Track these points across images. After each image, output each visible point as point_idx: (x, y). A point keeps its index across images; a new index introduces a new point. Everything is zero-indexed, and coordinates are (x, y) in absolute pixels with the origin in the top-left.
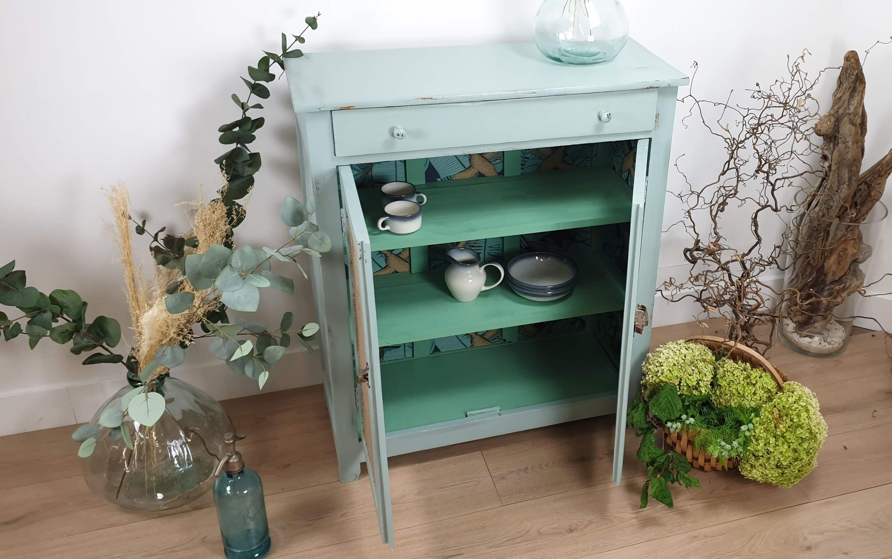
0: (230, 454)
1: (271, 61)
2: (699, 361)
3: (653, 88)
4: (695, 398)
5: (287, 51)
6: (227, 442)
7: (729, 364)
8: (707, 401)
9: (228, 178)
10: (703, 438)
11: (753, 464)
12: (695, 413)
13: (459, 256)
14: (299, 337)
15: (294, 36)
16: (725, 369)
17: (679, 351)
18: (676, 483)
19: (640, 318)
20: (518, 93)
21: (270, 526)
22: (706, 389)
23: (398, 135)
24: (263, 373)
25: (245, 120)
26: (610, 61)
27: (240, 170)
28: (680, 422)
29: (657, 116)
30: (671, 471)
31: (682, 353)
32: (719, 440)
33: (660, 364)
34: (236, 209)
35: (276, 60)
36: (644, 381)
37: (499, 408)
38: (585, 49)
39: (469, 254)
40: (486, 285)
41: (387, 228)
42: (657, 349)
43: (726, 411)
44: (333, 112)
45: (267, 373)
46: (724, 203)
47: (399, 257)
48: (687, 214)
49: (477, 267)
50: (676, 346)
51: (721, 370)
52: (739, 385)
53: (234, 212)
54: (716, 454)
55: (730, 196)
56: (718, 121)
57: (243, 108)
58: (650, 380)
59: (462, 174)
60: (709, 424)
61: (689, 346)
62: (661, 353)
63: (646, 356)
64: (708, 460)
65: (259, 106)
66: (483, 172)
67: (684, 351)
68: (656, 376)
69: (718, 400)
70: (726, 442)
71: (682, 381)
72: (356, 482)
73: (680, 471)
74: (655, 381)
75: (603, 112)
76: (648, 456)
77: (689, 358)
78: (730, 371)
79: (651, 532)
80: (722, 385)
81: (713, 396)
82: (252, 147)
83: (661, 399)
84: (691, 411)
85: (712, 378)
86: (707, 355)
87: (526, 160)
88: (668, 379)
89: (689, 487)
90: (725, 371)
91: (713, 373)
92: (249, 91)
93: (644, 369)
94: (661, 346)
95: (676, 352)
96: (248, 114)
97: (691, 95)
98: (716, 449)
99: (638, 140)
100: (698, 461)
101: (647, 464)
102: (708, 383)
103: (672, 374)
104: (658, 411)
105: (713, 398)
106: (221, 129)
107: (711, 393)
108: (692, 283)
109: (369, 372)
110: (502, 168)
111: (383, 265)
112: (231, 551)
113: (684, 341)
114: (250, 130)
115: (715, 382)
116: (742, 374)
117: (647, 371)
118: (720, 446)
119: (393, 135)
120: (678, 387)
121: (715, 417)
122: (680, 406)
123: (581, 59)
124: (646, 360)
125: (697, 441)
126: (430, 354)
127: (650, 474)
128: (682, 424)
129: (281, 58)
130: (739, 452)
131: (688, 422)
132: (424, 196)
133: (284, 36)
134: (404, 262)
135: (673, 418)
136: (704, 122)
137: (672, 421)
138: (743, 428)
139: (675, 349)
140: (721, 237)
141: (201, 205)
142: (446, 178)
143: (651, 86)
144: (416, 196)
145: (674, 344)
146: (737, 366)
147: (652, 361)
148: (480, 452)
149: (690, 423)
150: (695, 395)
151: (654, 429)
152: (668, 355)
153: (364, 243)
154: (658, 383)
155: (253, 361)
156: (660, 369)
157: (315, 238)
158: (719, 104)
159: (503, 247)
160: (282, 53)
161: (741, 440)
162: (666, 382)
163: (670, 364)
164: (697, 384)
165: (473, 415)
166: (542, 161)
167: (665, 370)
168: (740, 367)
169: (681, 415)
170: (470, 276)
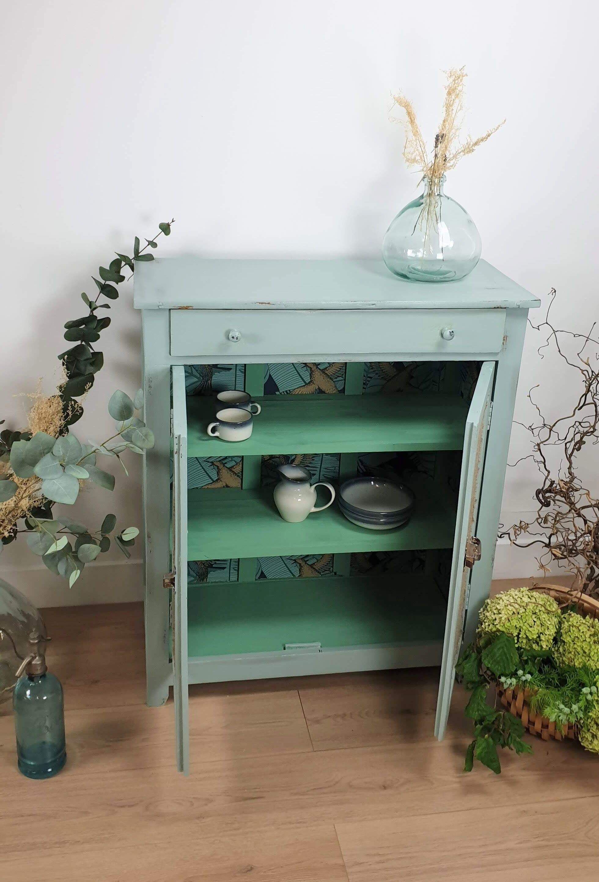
0: (33, 655)
1: (123, 263)
2: (542, 613)
3: (501, 308)
4: (535, 654)
5: (140, 255)
6: (32, 641)
7: (575, 618)
8: (548, 658)
9: (68, 373)
10: (540, 699)
11: (595, 733)
12: (534, 669)
13: (291, 473)
14: (118, 541)
15: (147, 241)
16: (570, 623)
17: (521, 599)
18: (507, 748)
19: (472, 552)
20: (357, 304)
21: (67, 741)
22: (547, 644)
23: (233, 338)
24: (74, 572)
25: (92, 318)
26: (460, 280)
27: (82, 368)
28: (516, 678)
29: (505, 338)
30: (502, 732)
31: (523, 602)
32: (557, 703)
33: (498, 611)
34: (72, 405)
35: (128, 263)
36: (479, 630)
37: (320, 644)
38: (436, 268)
39: (301, 472)
40: (316, 506)
41: (217, 434)
42: (497, 596)
43: (569, 672)
44: (171, 310)
45: (79, 571)
46: (581, 442)
47: (231, 470)
48: (537, 447)
49: (307, 485)
50: (518, 593)
51: (566, 625)
52: (584, 643)
53: (70, 408)
54: (552, 718)
55: (588, 434)
56: (578, 354)
57: (90, 307)
58: (486, 628)
59: (302, 389)
60: (549, 684)
61: (532, 594)
62: (501, 600)
63: (485, 603)
64: (545, 726)
65: (107, 306)
66: (323, 388)
67: (526, 599)
68: (493, 624)
69: (561, 659)
70: (566, 706)
71: (521, 633)
72: (163, 707)
73: (511, 734)
74: (491, 630)
75: (447, 329)
76: (477, 713)
77: (531, 608)
78: (575, 626)
79: (475, 800)
80: (566, 641)
81: (555, 653)
82: (96, 346)
83: (496, 650)
84: (528, 668)
85: (555, 633)
86: (552, 607)
87: (369, 379)
88: (506, 628)
89: (520, 753)
90: (570, 626)
91: (557, 627)
92: (98, 290)
93: (481, 616)
94: (502, 592)
95: (517, 599)
96: (95, 313)
97: (547, 323)
98: (553, 712)
99: (482, 362)
100: (534, 725)
101: (476, 722)
102: (550, 637)
103: (511, 624)
104: (491, 662)
105: (556, 655)
106: (67, 326)
107: (553, 650)
108: (539, 524)
109: (176, 576)
110: (343, 386)
111: (215, 478)
112: (24, 763)
113: (528, 589)
114: (95, 329)
115: (558, 638)
116: (588, 630)
117: (484, 618)
118: (559, 709)
119: (228, 338)
120: (516, 638)
121: (556, 677)
122: (516, 659)
123: (428, 277)
124: (484, 606)
125: (534, 701)
126: (256, 580)
127: (477, 733)
128: (517, 680)
129: (132, 261)
130: (579, 718)
131: (524, 678)
132: (259, 406)
133: (137, 240)
134: (236, 477)
135: (507, 672)
136: (559, 351)
137: (506, 676)
138: (585, 690)
139: (517, 597)
140: (576, 477)
141: (38, 397)
142: (285, 392)
143: (499, 306)
144: (251, 405)
145: (517, 591)
146: (584, 621)
147: (490, 607)
148: (296, 691)
149: (527, 680)
150: (535, 650)
151: (486, 684)
152: (508, 602)
153: (181, 437)
154: (495, 632)
155: (67, 560)
156: (497, 616)
157: (140, 433)
158: (580, 336)
159: (339, 470)
160: (133, 256)
161: (582, 704)
162: (503, 632)
163: (509, 611)
164: (537, 637)
165: (292, 648)
166: (385, 382)
167: (503, 619)
168: (587, 623)
169: (516, 670)
170: (300, 495)
